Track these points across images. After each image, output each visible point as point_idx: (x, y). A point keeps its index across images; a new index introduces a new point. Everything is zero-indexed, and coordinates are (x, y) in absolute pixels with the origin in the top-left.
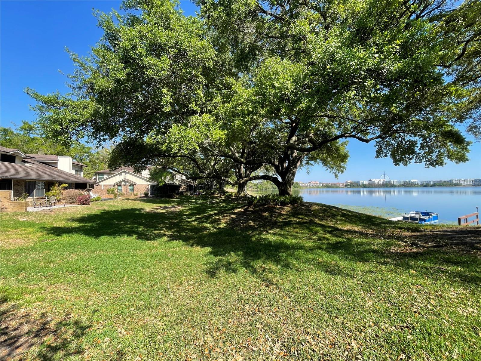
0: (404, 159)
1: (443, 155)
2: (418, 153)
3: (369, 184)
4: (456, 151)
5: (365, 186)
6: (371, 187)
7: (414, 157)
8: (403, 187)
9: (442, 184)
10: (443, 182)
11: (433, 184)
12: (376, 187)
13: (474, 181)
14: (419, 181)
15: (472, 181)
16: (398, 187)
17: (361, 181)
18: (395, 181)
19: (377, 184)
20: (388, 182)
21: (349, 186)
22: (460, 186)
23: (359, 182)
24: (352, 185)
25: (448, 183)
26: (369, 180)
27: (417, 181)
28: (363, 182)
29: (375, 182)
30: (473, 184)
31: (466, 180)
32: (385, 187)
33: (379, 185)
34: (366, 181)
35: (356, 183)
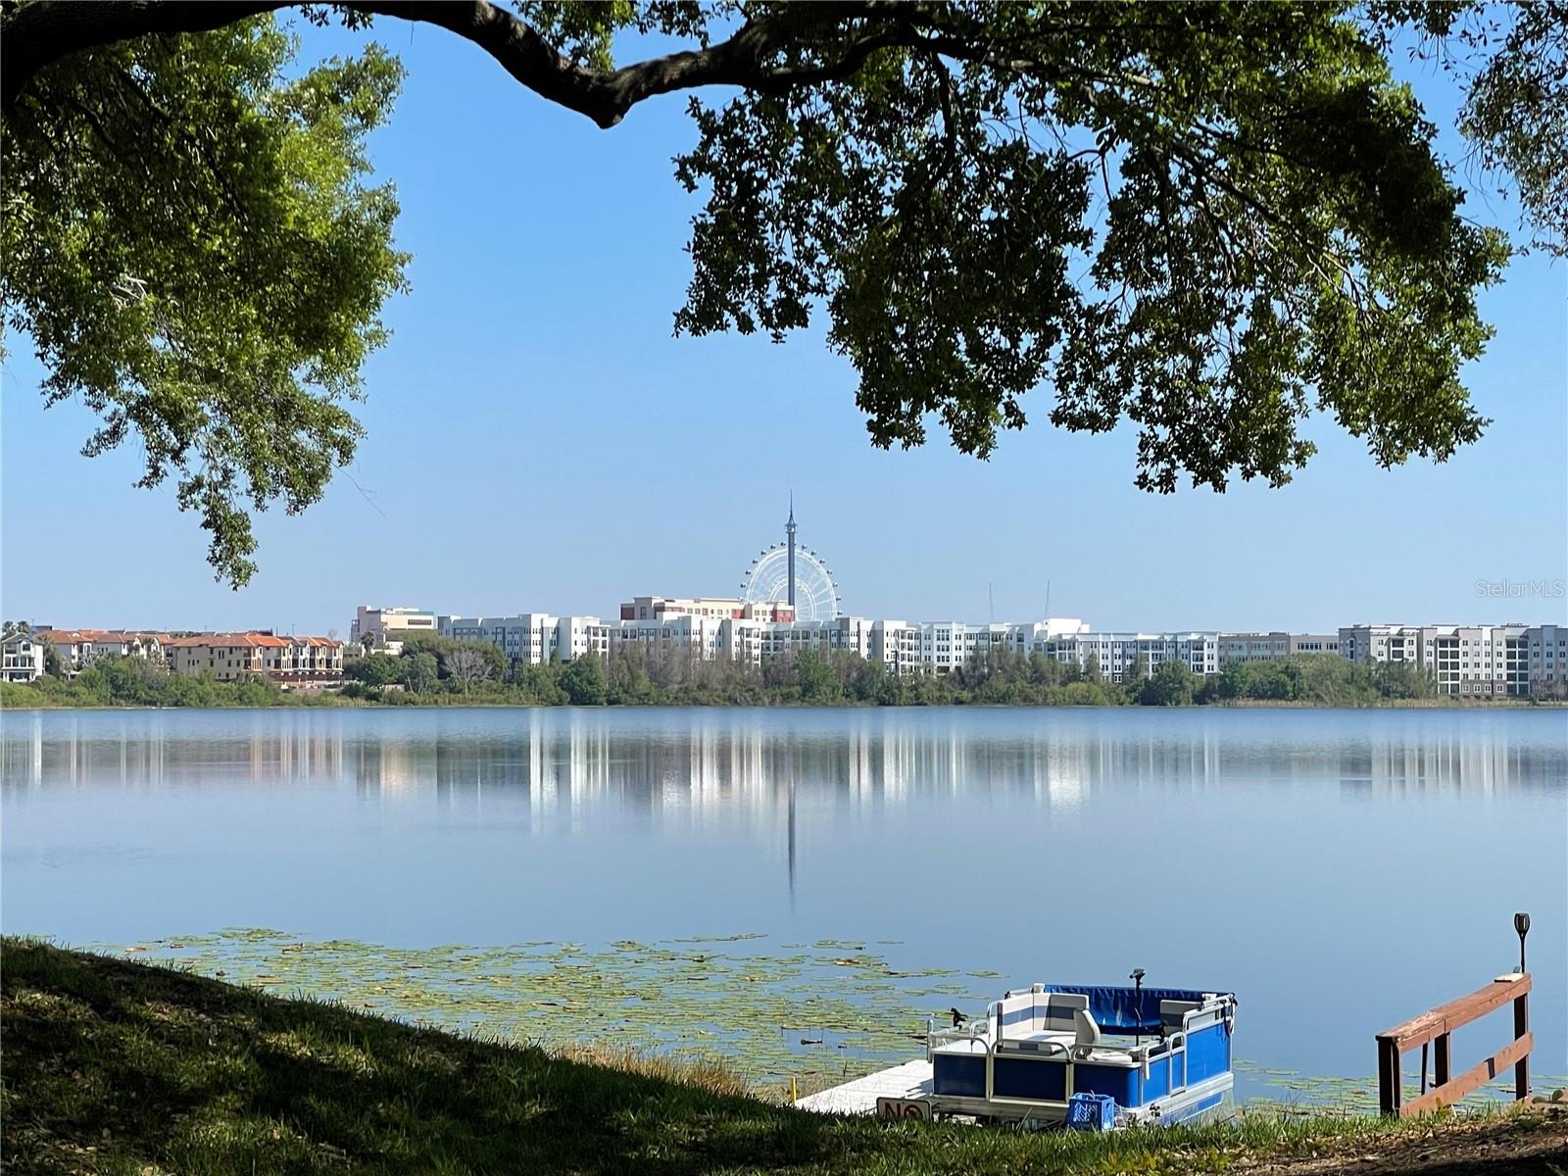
0: (960, 370)
1: (1286, 362)
2: (1090, 314)
3: (623, 651)
4: (1383, 324)
5: (575, 686)
6: (644, 701)
7: (1056, 351)
8: (959, 702)
9: (1284, 677)
10: (1294, 650)
11: (1211, 677)
12: (697, 702)
13: (1523, 644)
14: (1101, 638)
15: (1510, 644)
16: (918, 702)
17: (542, 621)
18: (890, 626)
19: (707, 658)
20: (823, 634)
21: (398, 682)
22: (1423, 703)
23: (515, 631)
24: (435, 661)
25: (1332, 658)
26: (627, 613)
27: (1086, 629)
28: (560, 635)
29: (687, 633)
30: (1510, 677)
31: (1462, 636)
32: (787, 698)
33: (728, 680)
34: (594, 623)
35: (474, 638)
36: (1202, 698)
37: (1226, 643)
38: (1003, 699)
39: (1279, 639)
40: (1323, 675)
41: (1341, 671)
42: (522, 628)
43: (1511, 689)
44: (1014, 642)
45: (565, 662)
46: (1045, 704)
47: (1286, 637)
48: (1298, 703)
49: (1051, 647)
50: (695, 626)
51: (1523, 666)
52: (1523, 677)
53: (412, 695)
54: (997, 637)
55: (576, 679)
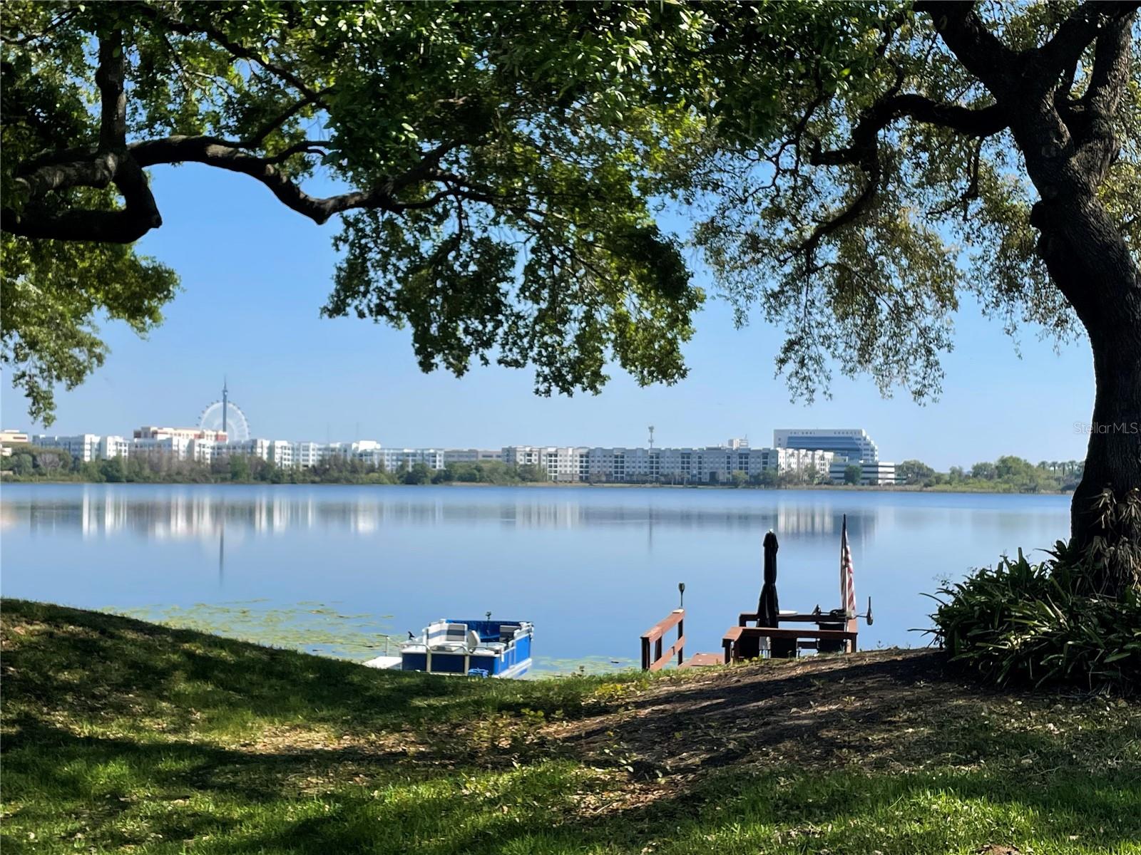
0: (457, 339)
1: (602, 340)
2: (516, 316)
3: (135, 455)
5: (109, 473)
6: (146, 480)
8: (313, 482)
9: (475, 471)
10: (480, 458)
11: (440, 471)
12: (175, 481)
13: (587, 457)
14: (386, 451)
15: (581, 456)
16: (293, 482)
17: (91, 439)
18: (278, 444)
19: (181, 459)
20: (243, 448)
21: (10, 470)
22: (540, 484)
23: (76, 444)
24: (31, 459)
25: (498, 462)
26: (137, 435)
27: (379, 446)
28: (101, 447)
29: (171, 445)
30: (581, 472)
31: (560, 453)
32: (224, 480)
33: (192, 470)
34: (120, 440)
35: (53, 447)
36: (436, 481)
37: (448, 455)
38: (336, 481)
39: (473, 453)
40: (494, 470)
41: (502, 469)
42: (80, 442)
43: (581, 478)
44: (342, 453)
45: (104, 460)
46: (357, 483)
47: (476, 452)
48: (481, 484)
49: (361, 455)
50: (175, 442)
51: (587, 467)
52: (587, 472)
53: (18, 476)
54: (333, 450)
55: (109, 469)
